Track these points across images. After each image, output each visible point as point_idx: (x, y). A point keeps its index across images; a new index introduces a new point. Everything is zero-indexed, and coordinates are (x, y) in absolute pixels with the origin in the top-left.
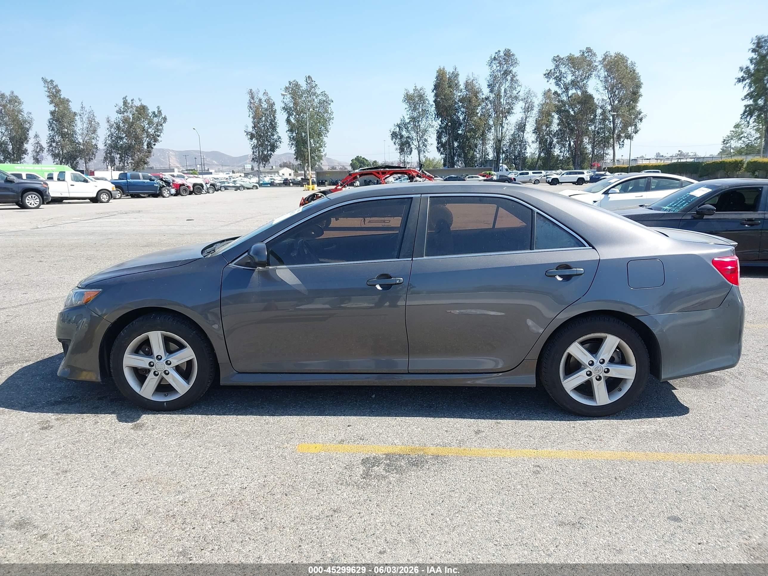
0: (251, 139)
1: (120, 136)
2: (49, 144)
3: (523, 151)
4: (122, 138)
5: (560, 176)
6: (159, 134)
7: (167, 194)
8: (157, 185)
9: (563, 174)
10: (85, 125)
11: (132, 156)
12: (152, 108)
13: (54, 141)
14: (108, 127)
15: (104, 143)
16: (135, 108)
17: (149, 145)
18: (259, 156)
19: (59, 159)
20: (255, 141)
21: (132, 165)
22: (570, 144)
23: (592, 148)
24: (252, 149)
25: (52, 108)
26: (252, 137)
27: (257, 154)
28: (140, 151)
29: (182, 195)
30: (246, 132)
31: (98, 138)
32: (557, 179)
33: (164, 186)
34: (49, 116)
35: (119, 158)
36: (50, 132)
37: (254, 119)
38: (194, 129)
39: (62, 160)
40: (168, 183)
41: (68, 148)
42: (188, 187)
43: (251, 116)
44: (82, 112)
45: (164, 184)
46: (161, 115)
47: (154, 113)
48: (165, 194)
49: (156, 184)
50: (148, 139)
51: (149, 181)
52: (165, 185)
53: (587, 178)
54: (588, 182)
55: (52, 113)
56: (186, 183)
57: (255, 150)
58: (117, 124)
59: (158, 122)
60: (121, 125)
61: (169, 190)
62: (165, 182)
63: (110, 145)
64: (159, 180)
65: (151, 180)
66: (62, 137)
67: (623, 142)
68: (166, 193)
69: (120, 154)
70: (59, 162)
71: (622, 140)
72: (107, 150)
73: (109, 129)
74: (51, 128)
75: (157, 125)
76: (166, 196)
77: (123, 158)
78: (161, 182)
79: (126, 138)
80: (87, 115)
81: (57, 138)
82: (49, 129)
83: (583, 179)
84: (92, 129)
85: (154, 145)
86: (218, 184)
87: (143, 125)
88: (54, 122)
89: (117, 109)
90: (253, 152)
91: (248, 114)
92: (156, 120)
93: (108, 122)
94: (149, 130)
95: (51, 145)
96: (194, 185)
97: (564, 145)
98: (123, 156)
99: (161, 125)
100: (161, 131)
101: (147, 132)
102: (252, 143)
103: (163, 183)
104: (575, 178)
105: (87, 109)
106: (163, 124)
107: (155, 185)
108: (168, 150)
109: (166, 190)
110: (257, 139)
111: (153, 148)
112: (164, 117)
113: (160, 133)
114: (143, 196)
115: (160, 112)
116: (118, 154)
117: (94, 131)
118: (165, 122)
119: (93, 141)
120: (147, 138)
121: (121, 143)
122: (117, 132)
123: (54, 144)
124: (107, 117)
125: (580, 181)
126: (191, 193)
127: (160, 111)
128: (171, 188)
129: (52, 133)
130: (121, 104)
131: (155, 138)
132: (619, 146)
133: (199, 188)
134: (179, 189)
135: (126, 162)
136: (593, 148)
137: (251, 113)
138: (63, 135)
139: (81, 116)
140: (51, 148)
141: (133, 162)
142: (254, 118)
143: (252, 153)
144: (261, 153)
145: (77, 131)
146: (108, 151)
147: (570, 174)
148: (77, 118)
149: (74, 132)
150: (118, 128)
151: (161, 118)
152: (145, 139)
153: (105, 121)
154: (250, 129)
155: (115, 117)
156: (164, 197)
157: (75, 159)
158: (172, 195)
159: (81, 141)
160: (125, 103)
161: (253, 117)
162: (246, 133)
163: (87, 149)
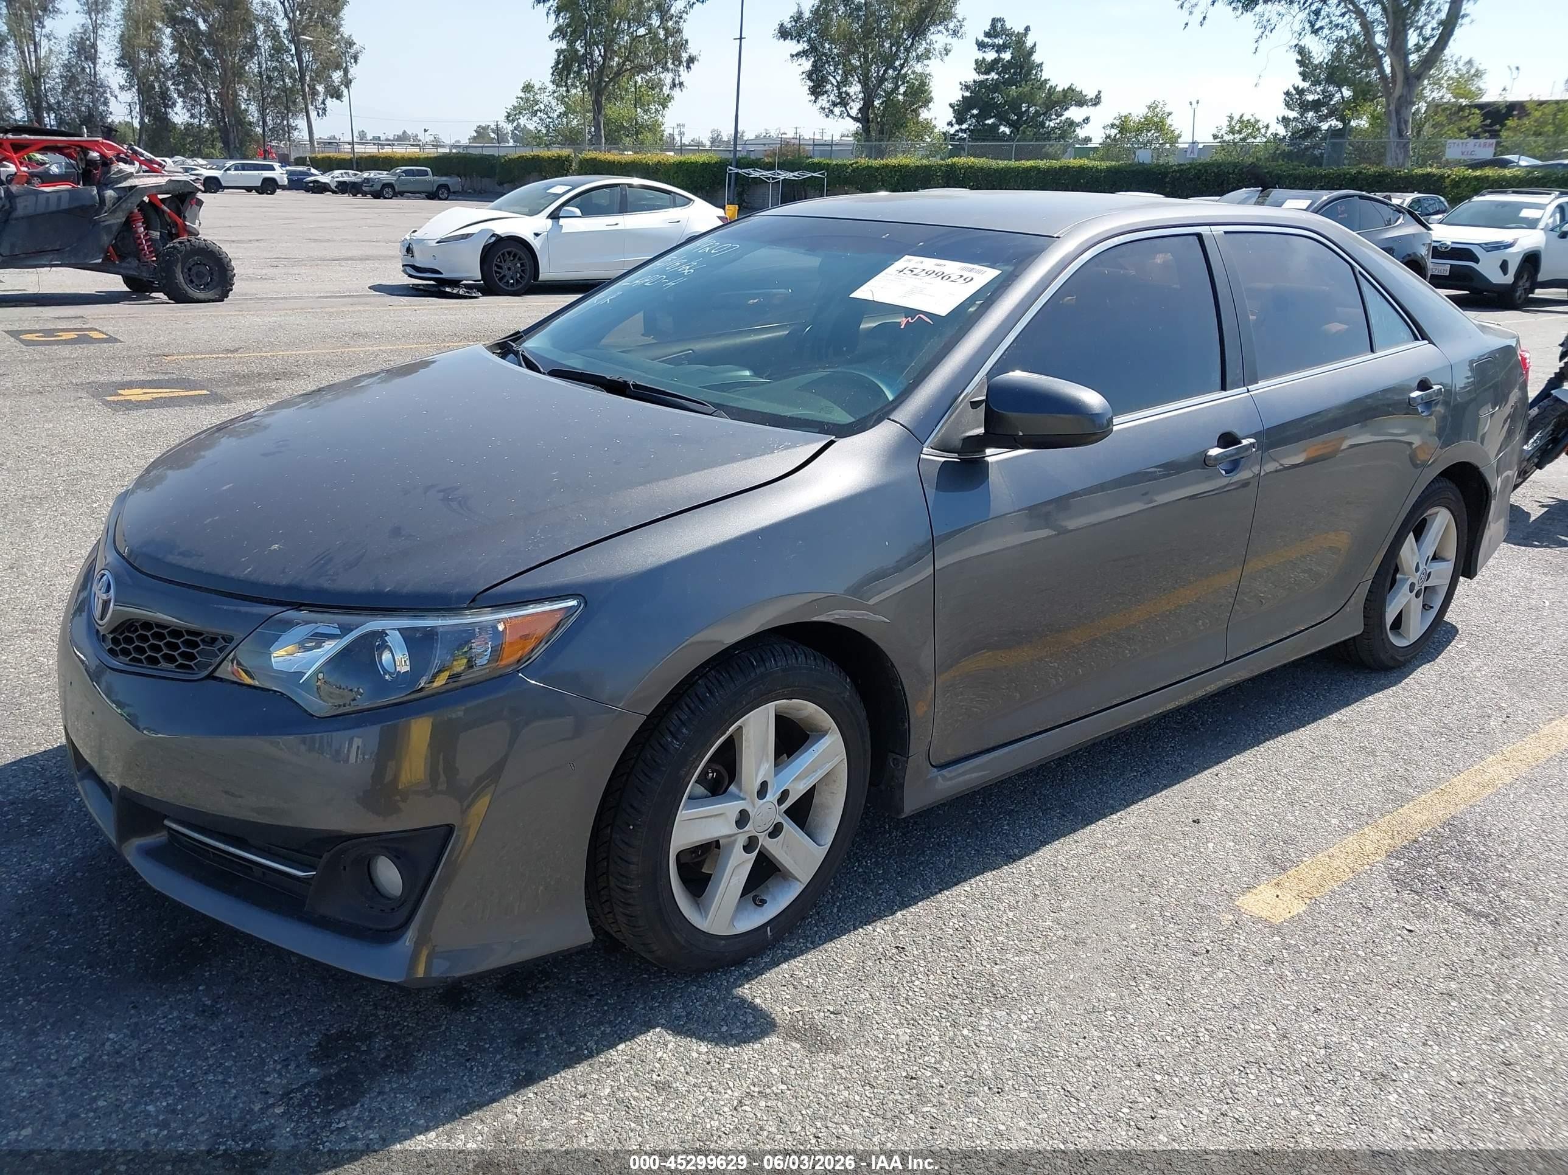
3: (101, 108)
5: (222, 172)
9: (228, 169)
22: (208, 100)
23: (259, 111)
32: (216, 179)
53: (282, 178)
54: (283, 188)
67: (323, 103)
71: (320, 99)
83: (273, 181)
97: (196, 101)
104: (256, 177)
125: (268, 187)
132: (316, 113)
136: (262, 112)
147: (244, 169)
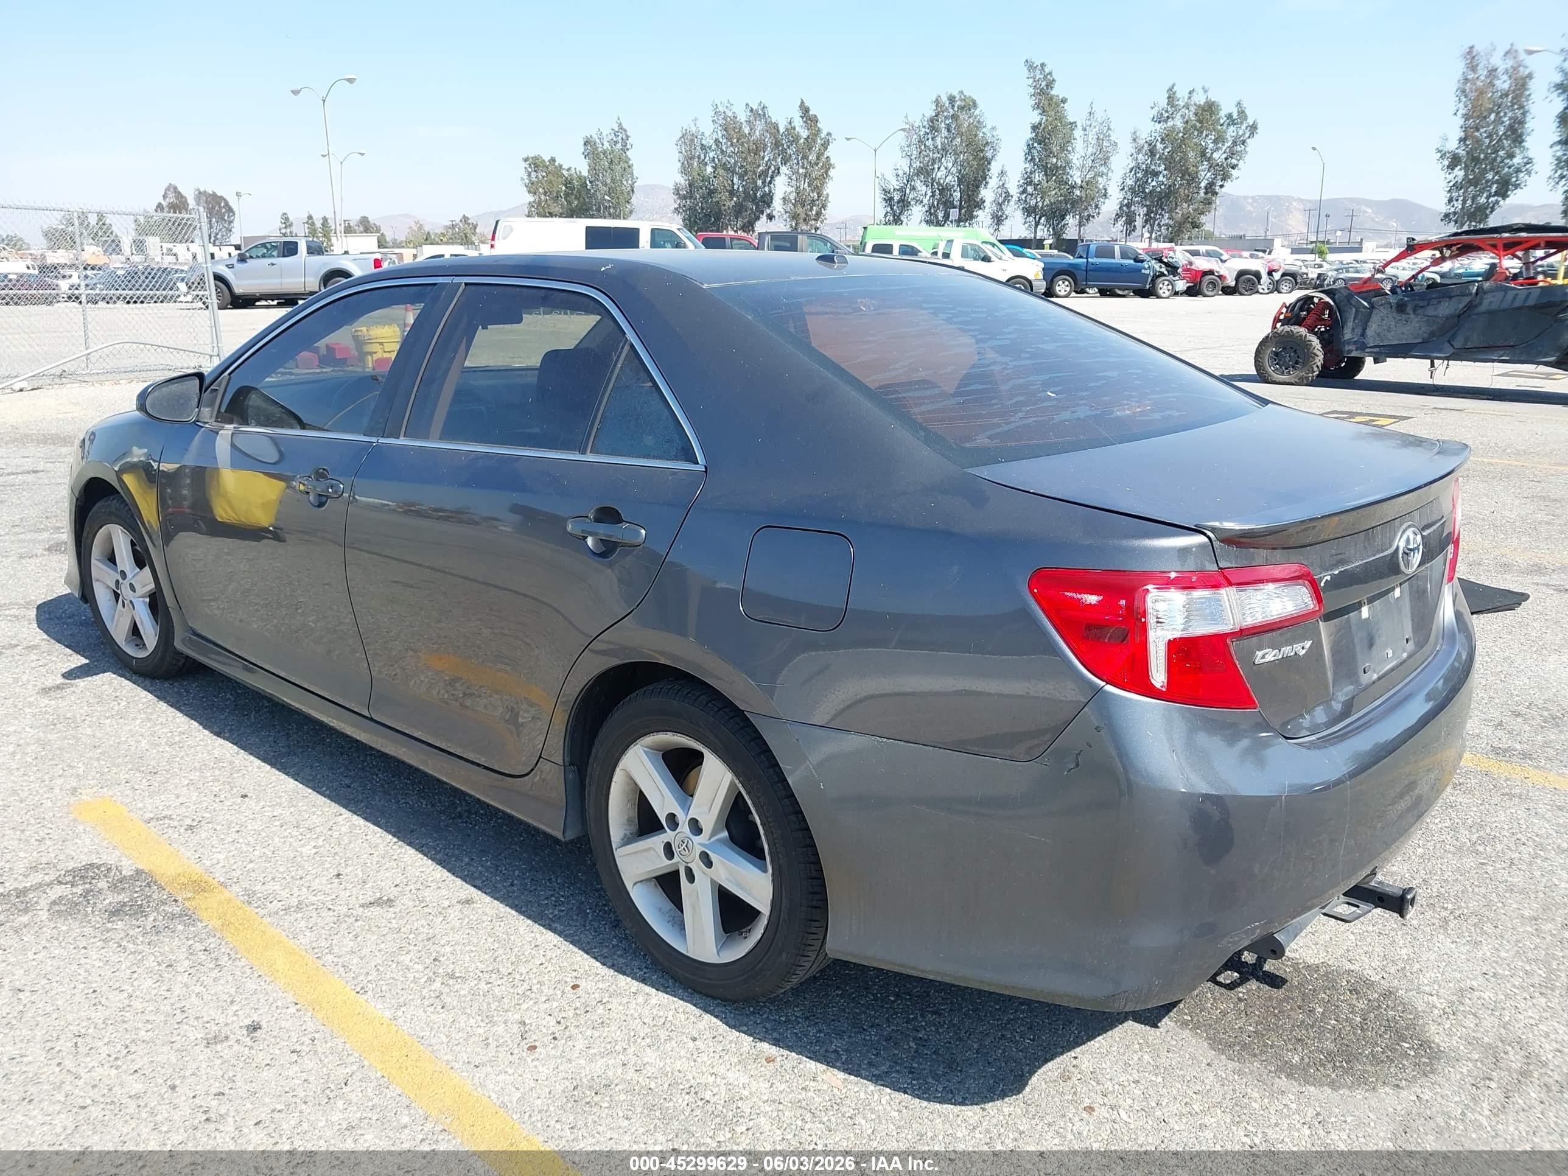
0: (1451, 167)
1: (1153, 170)
2: (1021, 189)
4: (1156, 174)
6: (1234, 161)
7: (1166, 292)
8: (1147, 272)
10: (1090, 150)
11: (1170, 212)
12: (1227, 107)
13: (1030, 183)
14: (1134, 151)
15: (1119, 184)
16: (1192, 109)
17: (1210, 189)
18: (1463, 208)
19: (1035, 218)
20: (1459, 173)
21: (1168, 229)
24: (1449, 191)
25: (1035, 117)
26: (1455, 161)
27: (1458, 205)
28: (1188, 200)
29: (1205, 296)
30: (1440, 151)
31: (1110, 174)
33: (1163, 275)
34: (1029, 134)
35: (1146, 215)
36: (1027, 165)
37: (1467, 119)
38: (1314, 149)
39: (1040, 218)
40: (1173, 269)
41: (1054, 195)
42: (1220, 277)
43: (1461, 112)
44: (1089, 123)
45: (1164, 270)
46: (1246, 119)
47: (1229, 116)
48: (1161, 292)
49: (1145, 269)
50: (1209, 174)
51: (1132, 262)
52: (1166, 273)
55: (1034, 128)
56: (1218, 269)
57: (1455, 195)
58: (1150, 145)
59: (1238, 137)
60: (1159, 146)
61: (1171, 283)
62: (1167, 265)
63: (1132, 189)
64: (1154, 261)
65: (1136, 260)
66: (1046, 175)
68: (1163, 288)
69: (1146, 206)
70: (1033, 223)
72: (1125, 198)
73: (1135, 155)
74: (1030, 158)
75: (1235, 143)
76: (1164, 295)
77: (1152, 215)
78: (1157, 266)
79: (1165, 172)
80: (1097, 129)
81: (1038, 177)
82: (1026, 159)
84: (1102, 157)
85: (1222, 186)
86: (1330, 274)
87: (1204, 144)
88: (1036, 145)
89: (1155, 112)
90: (1450, 201)
91: (1455, 108)
92: (1231, 132)
93: (1134, 140)
94: (1216, 155)
95: (1024, 191)
96: (1241, 274)
98: (1152, 212)
99: (1244, 142)
100: (1240, 155)
101: (1209, 160)
102: (1451, 177)
103: (1161, 267)
105: (1099, 116)
106: (1248, 140)
107: (1143, 271)
108: (1290, 199)
109: (1166, 283)
110: (1466, 168)
111: (1216, 193)
112: (1251, 124)
113: (1239, 160)
114: (1120, 292)
115: (1242, 114)
116: (1143, 206)
117: (1106, 161)
118: (1252, 135)
119: (1100, 179)
120: (1209, 171)
121: (1154, 183)
122: (1149, 161)
123: (1030, 189)
124: (1133, 131)
126: (1228, 291)
127: (1243, 112)
128: (1177, 278)
129: (1029, 166)
130: (1163, 102)
131: (1224, 173)
133: (1249, 280)
134: (1201, 282)
135: (1156, 223)
137: (1462, 105)
138: (1050, 171)
139: (1085, 130)
140: (1023, 197)
141: (1171, 222)
142: (1466, 117)
143: (1446, 200)
144: (1469, 202)
145: (1075, 161)
146: (1126, 201)
148: (1078, 133)
149: (1068, 163)
150: (1152, 153)
151: (1243, 127)
152: (1203, 174)
153: (1130, 139)
154: (1453, 145)
155: (1149, 130)
156: (1159, 297)
157: (1063, 217)
158: (1176, 294)
159: (1079, 182)
160: (1171, 98)
161: (1464, 115)
162: (1439, 155)
163: (1086, 198)
